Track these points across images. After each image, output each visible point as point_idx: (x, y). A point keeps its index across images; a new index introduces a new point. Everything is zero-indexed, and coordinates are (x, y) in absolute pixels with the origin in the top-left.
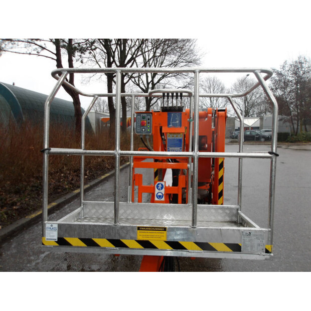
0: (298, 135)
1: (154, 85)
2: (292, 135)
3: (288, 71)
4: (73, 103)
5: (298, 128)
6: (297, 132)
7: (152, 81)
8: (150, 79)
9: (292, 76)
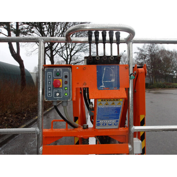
0: (153, 84)
1: (71, 56)
2: (150, 85)
3: (146, 49)
4: (20, 67)
5: (153, 81)
6: (152, 83)
7: (70, 54)
8: (69, 53)
9: (148, 51)
